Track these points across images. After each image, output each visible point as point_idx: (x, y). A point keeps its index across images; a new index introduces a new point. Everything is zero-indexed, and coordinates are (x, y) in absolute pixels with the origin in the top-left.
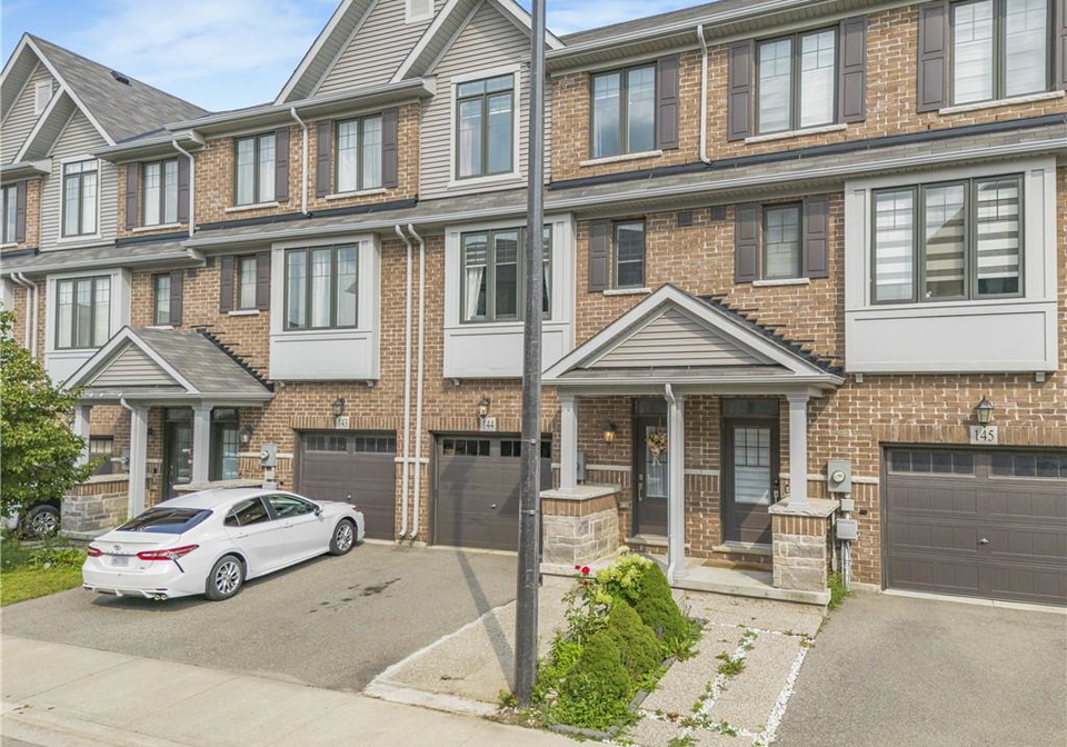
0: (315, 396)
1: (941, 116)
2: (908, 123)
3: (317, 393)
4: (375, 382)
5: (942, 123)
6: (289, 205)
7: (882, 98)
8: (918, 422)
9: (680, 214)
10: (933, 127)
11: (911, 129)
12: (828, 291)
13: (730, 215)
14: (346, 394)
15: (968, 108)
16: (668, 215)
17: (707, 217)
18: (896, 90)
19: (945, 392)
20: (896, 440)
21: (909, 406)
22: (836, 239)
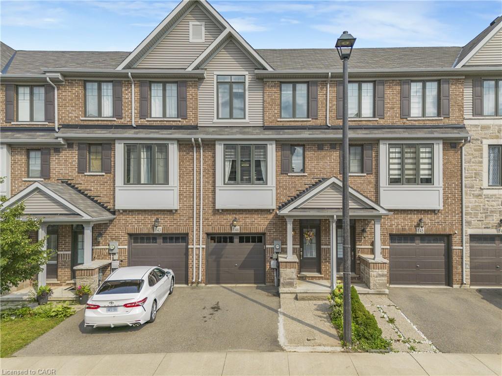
0: (141, 217)
1: (407, 120)
2: (398, 122)
3: (142, 215)
4: (176, 210)
5: (408, 123)
6: (123, 120)
7: (389, 111)
8: (401, 226)
9: (318, 145)
10: (405, 124)
11: (399, 124)
12: (372, 179)
13: (338, 147)
14: (159, 216)
15: (416, 119)
16: (314, 145)
17: (329, 147)
18: (394, 109)
19: (409, 216)
20: (394, 233)
21: (398, 221)
22: (375, 160)
